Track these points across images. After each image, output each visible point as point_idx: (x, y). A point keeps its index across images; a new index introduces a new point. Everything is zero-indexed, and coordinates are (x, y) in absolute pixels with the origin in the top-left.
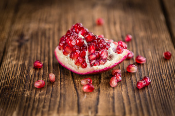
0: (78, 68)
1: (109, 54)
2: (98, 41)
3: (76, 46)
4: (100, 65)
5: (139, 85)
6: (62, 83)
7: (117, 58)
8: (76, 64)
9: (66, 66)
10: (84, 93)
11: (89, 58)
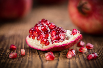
0: (43, 46)
1: (66, 37)
2: (58, 29)
3: (41, 31)
4: (59, 42)
5: (89, 57)
6: (30, 56)
7: (72, 38)
8: (41, 43)
9: (34, 47)
10: (47, 61)
11: (51, 39)
